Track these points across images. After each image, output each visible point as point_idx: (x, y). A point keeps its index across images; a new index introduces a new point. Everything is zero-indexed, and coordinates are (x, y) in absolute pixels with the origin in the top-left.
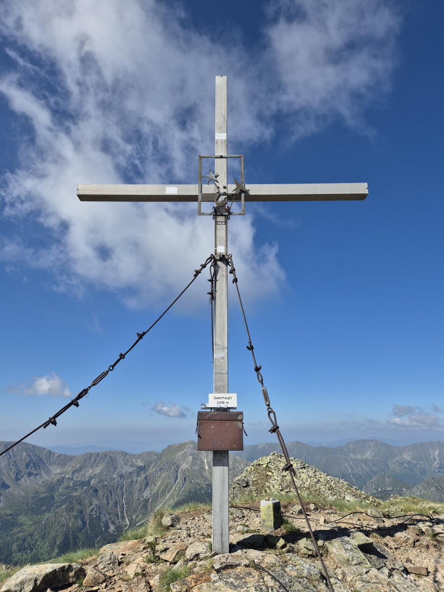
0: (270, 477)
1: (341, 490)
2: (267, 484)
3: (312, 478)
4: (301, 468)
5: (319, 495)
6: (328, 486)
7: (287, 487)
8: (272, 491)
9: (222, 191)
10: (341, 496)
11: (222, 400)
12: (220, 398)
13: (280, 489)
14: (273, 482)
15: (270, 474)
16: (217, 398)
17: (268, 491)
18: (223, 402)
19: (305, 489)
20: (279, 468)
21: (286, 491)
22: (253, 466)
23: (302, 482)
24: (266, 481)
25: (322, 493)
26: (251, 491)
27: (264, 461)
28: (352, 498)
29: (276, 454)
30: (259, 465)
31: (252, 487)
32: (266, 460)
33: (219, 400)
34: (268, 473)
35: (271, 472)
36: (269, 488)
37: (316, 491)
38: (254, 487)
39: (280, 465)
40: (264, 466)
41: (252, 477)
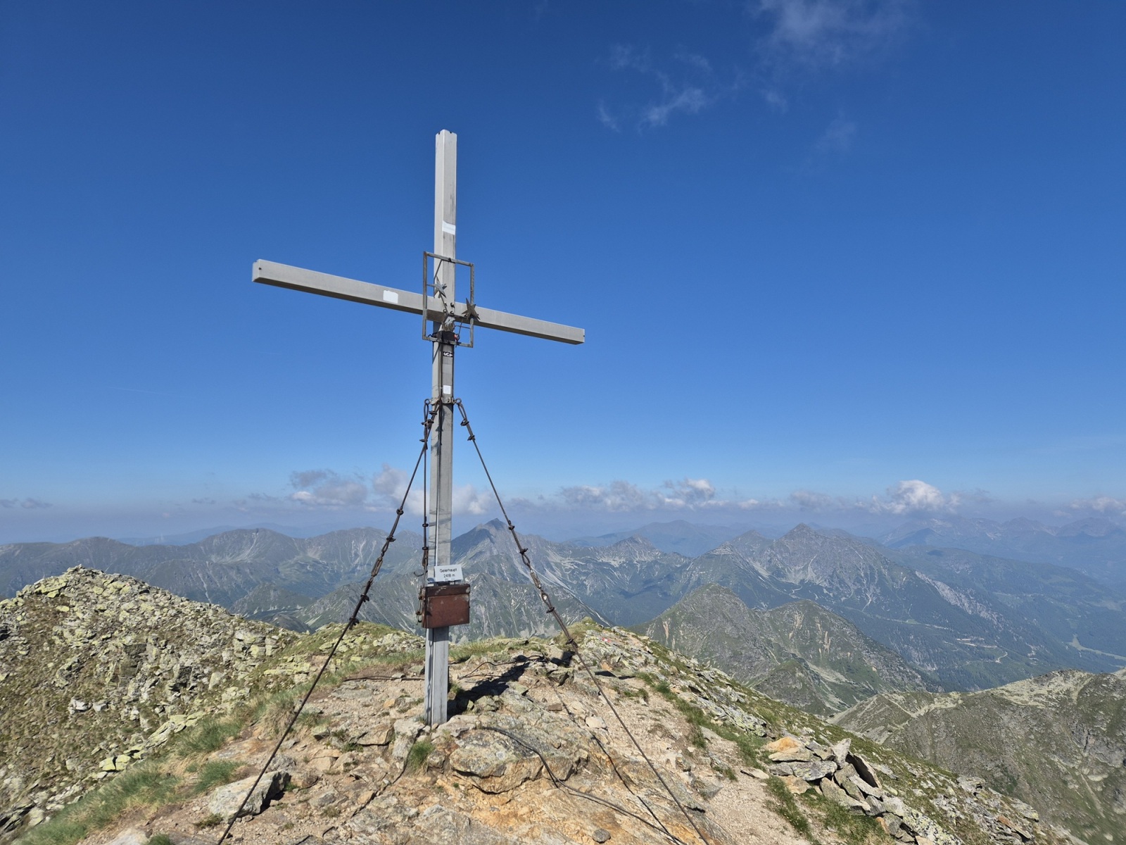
0: (65, 615)
1: (228, 624)
2: (56, 629)
3: (165, 610)
4: (141, 593)
5: (179, 637)
6: (200, 620)
7: (104, 631)
8: (69, 641)
9: (449, 310)
10: (226, 634)
11: (448, 573)
12: (446, 571)
13: (89, 635)
14: (72, 624)
15: (65, 609)
16: (443, 571)
17: (58, 641)
18: (450, 575)
19: (146, 630)
20: (88, 598)
21: (104, 637)
22: (22, 596)
23: (140, 619)
24: (54, 624)
25: (187, 633)
26: (13, 647)
27: (51, 586)
28: (249, 634)
29: (81, 571)
30: (39, 593)
31: (16, 638)
32: (56, 583)
33: (446, 573)
34: (59, 608)
35: (67, 605)
36: (61, 636)
37: (174, 630)
38: (23, 638)
39: (90, 590)
40: (52, 595)
41: (19, 618)
